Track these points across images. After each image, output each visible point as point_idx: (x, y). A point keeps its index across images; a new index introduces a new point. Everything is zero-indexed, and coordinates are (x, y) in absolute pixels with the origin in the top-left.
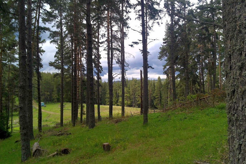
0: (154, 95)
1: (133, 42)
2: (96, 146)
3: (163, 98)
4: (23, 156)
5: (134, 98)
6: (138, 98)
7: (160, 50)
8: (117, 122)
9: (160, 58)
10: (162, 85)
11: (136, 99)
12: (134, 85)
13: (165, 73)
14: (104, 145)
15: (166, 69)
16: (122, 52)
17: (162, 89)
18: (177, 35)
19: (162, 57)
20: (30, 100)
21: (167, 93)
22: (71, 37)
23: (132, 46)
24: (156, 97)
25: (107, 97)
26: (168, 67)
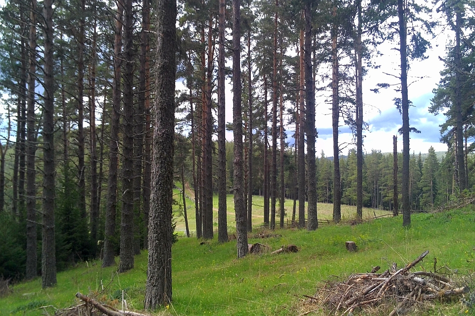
0: (420, 185)
1: (378, 85)
2: (335, 245)
3: (441, 191)
4: (240, 251)
5: (376, 190)
6: (384, 190)
7: (433, 96)
8: (353, 224)
9: (433, 110)
10: (438, 164)
11: (380, 192)
12: (375, 163)
13: (444, 140)
14: (348, 243)
15: (446, 133)
16: (359, 103)
17: (436, 173)
18: (470, 65)
19: (438, 109)
20: (224, 184)
21: (450, 183)
22: (265, 79)
23: (376, 91)
24: (424, 189)
25: (321, 185)
26: (450, 128)
